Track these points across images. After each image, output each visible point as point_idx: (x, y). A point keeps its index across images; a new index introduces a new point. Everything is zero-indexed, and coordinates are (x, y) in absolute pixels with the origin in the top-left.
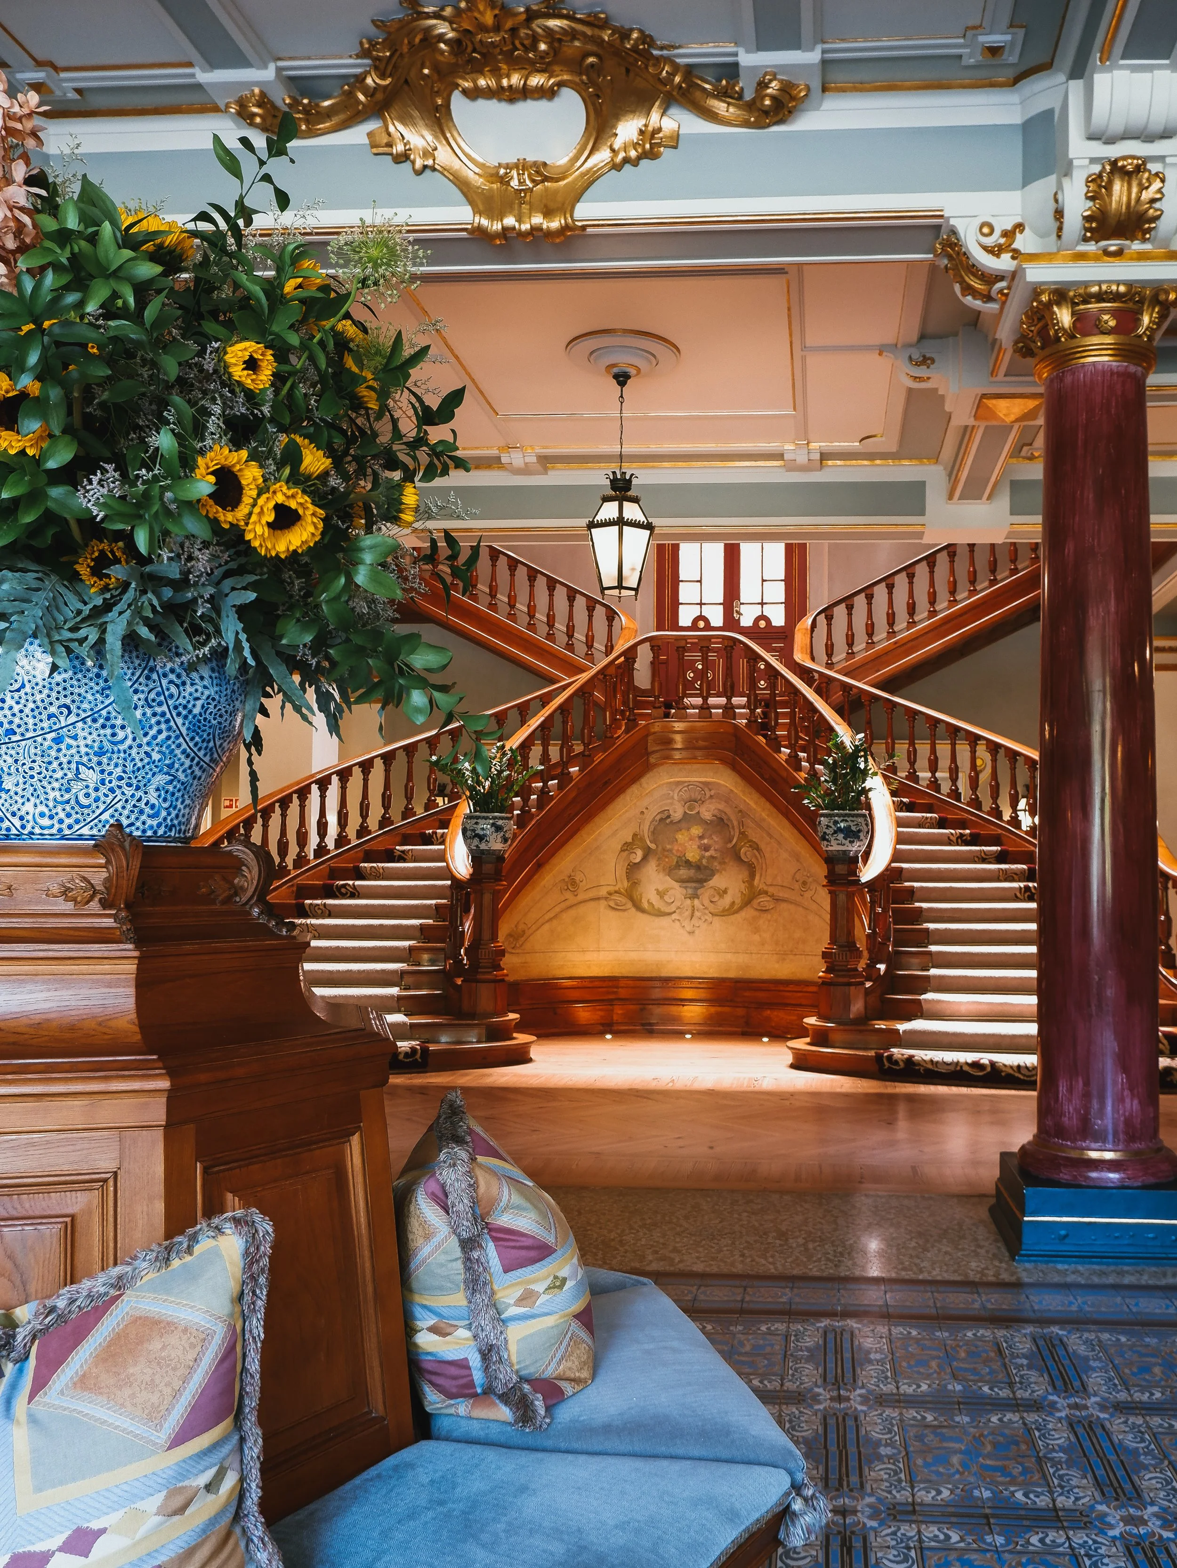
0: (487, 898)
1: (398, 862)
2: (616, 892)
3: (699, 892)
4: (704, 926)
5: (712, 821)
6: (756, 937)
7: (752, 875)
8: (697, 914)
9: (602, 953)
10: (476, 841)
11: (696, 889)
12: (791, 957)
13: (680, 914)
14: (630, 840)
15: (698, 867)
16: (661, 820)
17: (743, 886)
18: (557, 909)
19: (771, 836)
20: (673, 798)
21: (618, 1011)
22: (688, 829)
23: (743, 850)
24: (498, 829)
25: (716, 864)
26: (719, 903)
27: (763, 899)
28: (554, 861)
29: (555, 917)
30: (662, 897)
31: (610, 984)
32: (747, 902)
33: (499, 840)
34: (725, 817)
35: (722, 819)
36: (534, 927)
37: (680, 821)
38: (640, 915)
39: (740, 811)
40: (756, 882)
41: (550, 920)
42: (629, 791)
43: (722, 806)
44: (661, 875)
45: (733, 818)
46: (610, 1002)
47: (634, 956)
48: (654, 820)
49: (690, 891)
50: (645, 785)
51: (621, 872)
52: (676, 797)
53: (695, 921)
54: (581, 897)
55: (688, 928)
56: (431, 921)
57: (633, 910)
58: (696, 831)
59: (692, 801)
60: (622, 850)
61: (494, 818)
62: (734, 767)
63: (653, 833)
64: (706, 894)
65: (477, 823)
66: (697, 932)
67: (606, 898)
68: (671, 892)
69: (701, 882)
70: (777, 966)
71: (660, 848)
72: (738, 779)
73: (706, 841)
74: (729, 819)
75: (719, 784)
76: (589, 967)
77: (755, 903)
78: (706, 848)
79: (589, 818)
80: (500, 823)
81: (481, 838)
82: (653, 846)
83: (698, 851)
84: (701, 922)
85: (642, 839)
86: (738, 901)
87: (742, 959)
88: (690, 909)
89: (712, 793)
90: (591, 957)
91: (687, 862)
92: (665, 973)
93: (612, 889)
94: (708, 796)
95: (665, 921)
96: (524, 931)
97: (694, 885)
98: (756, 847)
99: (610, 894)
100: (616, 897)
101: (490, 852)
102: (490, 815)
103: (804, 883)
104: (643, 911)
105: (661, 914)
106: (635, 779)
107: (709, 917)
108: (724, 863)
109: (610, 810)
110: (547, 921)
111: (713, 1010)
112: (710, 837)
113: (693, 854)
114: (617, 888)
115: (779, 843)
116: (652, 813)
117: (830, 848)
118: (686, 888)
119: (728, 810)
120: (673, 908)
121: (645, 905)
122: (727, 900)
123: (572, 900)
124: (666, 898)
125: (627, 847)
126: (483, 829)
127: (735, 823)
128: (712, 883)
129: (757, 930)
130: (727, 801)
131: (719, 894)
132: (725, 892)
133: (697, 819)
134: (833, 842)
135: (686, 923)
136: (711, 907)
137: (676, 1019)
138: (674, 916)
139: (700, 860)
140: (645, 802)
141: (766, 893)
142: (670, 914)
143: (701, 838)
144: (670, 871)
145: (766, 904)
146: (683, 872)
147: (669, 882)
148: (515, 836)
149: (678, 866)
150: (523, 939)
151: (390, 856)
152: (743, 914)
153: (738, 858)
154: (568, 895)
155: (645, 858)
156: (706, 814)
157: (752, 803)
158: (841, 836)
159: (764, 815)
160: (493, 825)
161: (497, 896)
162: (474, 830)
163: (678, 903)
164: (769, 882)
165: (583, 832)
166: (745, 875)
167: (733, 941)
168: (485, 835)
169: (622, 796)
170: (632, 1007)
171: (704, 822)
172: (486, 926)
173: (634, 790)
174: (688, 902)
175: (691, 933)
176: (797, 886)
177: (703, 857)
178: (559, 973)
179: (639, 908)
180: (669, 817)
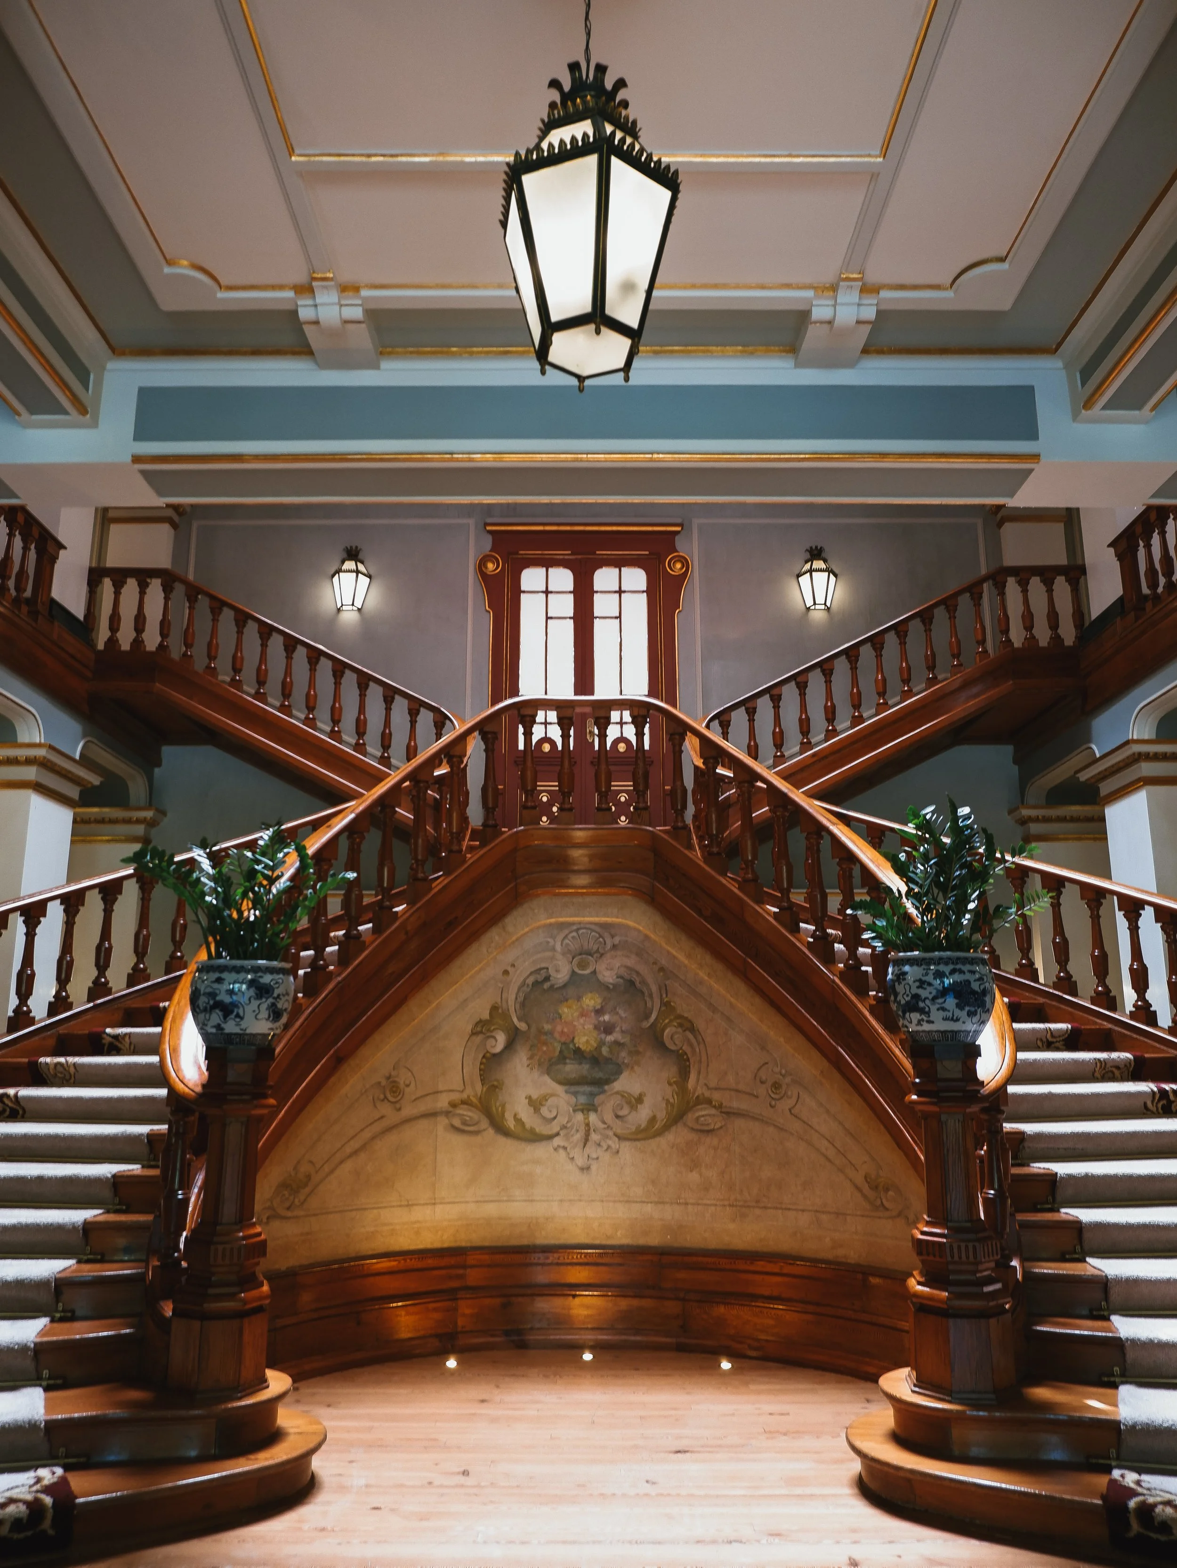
0: (234, 1132)
1: (109, 1054)
2: (463, 1102)
3: (597, 1100)
4: (606, 1157)
5: (615, 986)
6: (694, 1177)
7: (684, 1073)
8: (594, 1137)
9: (439, 1208)
10: (216, 1017)
11: (592, 1095)
12: (758, 1212)
13: (567, 1137)
14: (486, 1016)
15: (595, 1060)
16: (536, 984)
17: (669, 1090)
18: (367, 1134)
19: (714, 1009)
20: (553, 949)
21: (466, 1309)
22: (579, 998)
23: (667, 1032)
24: (262, 991)
25: (623, 1054)
26: (630, 1118)
27: (703, 1111)
28: (364, 1051)
29: (363, 1147)
30: (537, 1110)
31: (453, 1261)
32: (676, 1117)
33: (264, 1014)
34: (637, 980)
35: (632, 983)
36: (326, 1168)
37: (565, 986)
38: (502, 1140)
39: (662, 969)
40: (691, 1083)
41: (355, 1153)
42: (485, 938)
43: (631, 961)
44: (536, 1074)
45: (650, 980)
46: (452, 1294)
47: (491, 1210)
48: (524, 984)
49: (582, 1099)
50: (510, 928)
51: (472, 1068)
52: (558, 947)
53: (591, 1150)
54: (408, 1111)
55: (580, 1161)
56: (135, 1168)
57: (491, 1131)
58: (591, 1001)
59: (583, 955)
60: (474, 1033)
61: (256, 970)
62: (653, 900)
63: (523, 1005)
64: (608, 1104)
65: (219, 980)
66: (594, 1168)
67: (447, 1114)
68: (550, 1102)
69: (600, 1083)
70: (732, 1226)
71: (533, 1030)
72: (658, 918)
73: (607, 1018)
74: (644, 982)
75: (627, 927)
76: (417, 1233)
77: (690, 1117)
78: (608, 1029)
79: (424, 978)
80: (267, 979)
81: (228, 1010)
82: (522, 1026)
83: (595, 1033)
84: (600, 1152)
85: (506, 1016)
86: (662, 1115)
87: (670, 1214)
88: (582, 1128)
89: (617, 940)
90: (421, 1214)
91: (578, 1051)
92: (542, 1239)
93: (455, 1097)
94: (609, 945)
95: (541, 1151)
96: (309, 1177)
97: (587, 1089)
98: (688, 1026)
99: (453, 1105)
100: (462, 1111)
101: (244, 1039)
102: (248, 963)
103: (776, 1086)
104: (505, 1132)
105: (535, 1138)
106: (496, 918)
107: (614, 1143)
108: (638, 1053)
109: (455, 967)
110: (350, 1156)
111: (624, 1304)
112: (614, 1011)
113: (585, 1040)
114: (464, 1096)
115: (729, 1019)
116: (523, 972)
117: (926, 1027)
118: (575, 1094)
119: (643, 969)
120: (555, 1127)
121: (511, 1124)
122: (643, 1114)
123: (392, 1117)
124: (544, 1111)
125: (482, 1028)
126: (231, 992)
127: (654, 988)
128: (617, 1086)
129: (694, 1165)
130: (640, 953)
131: (629, 1103)
132: (640, 1100)
133: (593, 982)
134: (936, 1015)
135: (576, 1153)
136: (618, 1127)
137: (562, 1322)
138: (557, 1141)
139: (598, 1048)
140: (511, 955)
141: (709, 1102)
142: (550, 1137)
143: (599, 1012)
144: (550, 1066)
145: (710, 1120)
146: (571, 1069)
147: (549, 1085)
148: (297, 1009)
149: (562, 1058)
150: (307, 1190)
151: (98, 1046)
152: (670, 1137)
153: (659, 1045)
154: (385, 1109)
155: (510, 1046)
156: (607, 973)
157: (681, 957)
158: (951, 1002)
159: (702, 975)
160: (251, 983)
161: (255, 1126)
162: (212, 995)
163: (562, 1120)
164: (713, 1082)
165: (413, 1004)
166: (671, 1072)
167: (653, 1182)
168: (234, 1005)
169: (475, 946)
170: (487, 1301)
171: (604, 987)
172: (230, 1190)
173: (494, 935)
174: (580, 1117)
175: (585, 1169)
176: (762, 1090)
177: (602, 1043)
178: (366, 1248)
179: (501, 1129)
180: (547, 978)
